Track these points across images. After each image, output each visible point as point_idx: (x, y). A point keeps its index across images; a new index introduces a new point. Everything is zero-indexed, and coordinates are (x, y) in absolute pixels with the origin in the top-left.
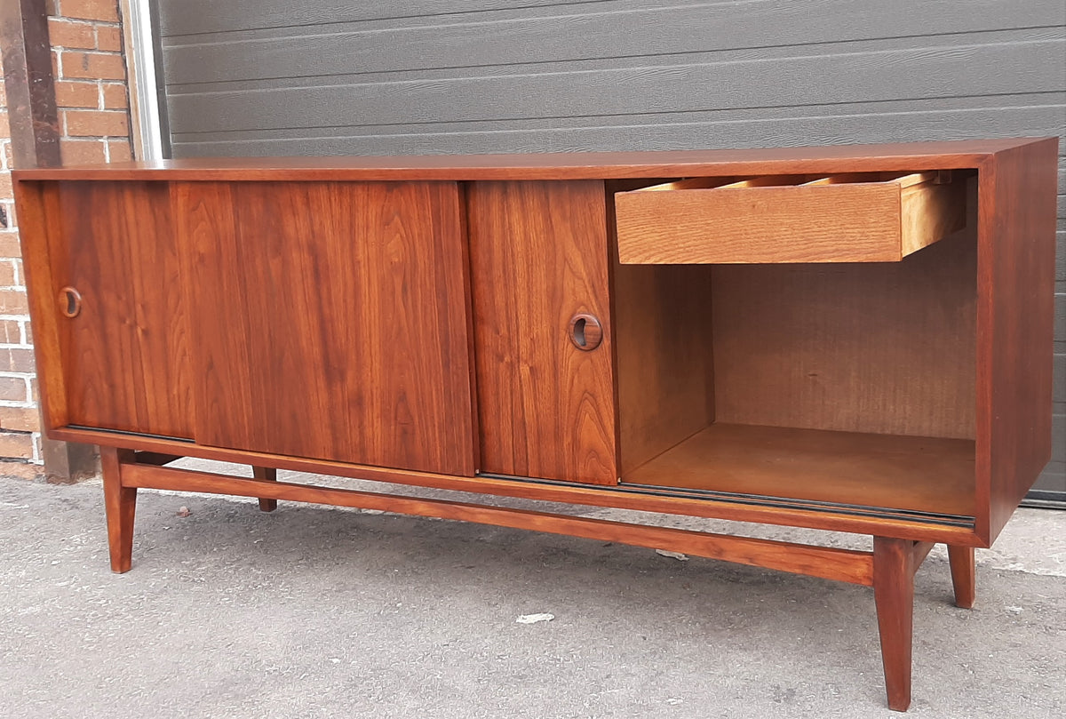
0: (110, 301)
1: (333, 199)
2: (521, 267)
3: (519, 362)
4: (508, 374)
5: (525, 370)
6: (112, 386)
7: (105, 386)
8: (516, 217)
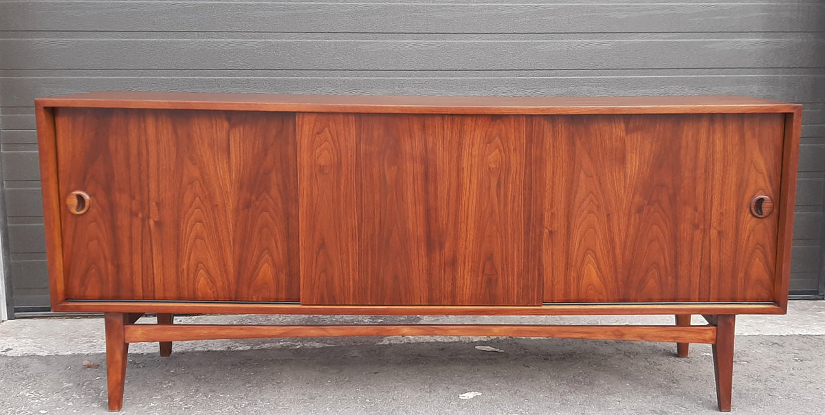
0: (123, 200)
1: (446, 126)
2: (718, 167)
3: (710, 228)
4: (701, 236)
5: (714, 233)
6: (118, 267)
7: (110, 266)
8: (718, 135)
